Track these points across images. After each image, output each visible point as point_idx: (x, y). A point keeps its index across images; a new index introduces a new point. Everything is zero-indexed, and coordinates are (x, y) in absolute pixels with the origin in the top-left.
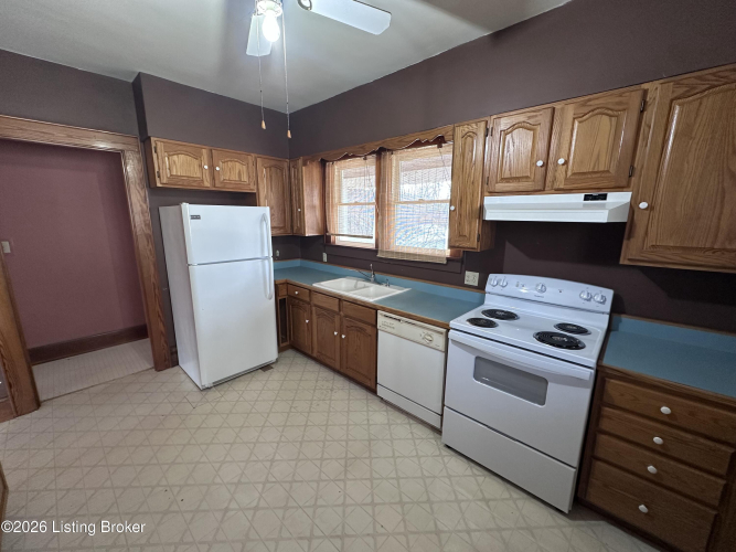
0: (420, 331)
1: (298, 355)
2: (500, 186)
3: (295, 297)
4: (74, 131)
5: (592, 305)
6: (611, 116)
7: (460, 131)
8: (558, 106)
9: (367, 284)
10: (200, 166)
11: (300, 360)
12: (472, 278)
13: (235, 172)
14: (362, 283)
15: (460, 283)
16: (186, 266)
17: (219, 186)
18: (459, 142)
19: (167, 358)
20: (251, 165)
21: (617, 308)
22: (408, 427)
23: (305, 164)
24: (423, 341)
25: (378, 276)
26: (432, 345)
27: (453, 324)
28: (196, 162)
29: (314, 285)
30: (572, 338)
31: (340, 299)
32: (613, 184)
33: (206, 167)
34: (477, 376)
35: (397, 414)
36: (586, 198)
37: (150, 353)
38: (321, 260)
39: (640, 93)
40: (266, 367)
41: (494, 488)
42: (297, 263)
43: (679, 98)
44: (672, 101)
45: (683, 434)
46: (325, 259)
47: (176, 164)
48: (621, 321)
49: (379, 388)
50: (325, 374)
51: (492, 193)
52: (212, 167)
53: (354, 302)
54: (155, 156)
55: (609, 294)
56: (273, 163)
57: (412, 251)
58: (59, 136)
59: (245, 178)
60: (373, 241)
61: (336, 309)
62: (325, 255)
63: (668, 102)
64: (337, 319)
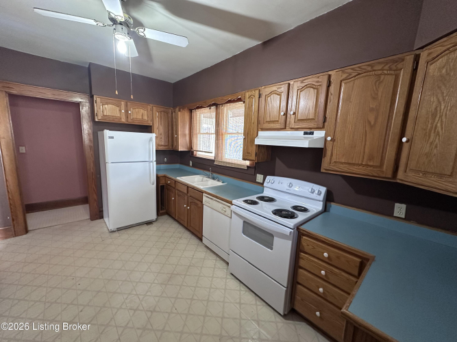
0: (221, 205)
1: (170, 218)
2: (266, 126)
3: (168, 185)
4: (56, 92)
5: (315, 196)
6: (314, 88)
7: (247, 95)
8: (292, 82)
9: (208, 179)
10: (120, 111)
11: (170, 221)
12: (259, 178)
13: (140, 114)
14: (205, 179)
15: (254, 181)
16: (105, 163)
17: (130, 122)
18: (247, 100)
19: (98, 213)
20: (149, 110)
21: (329, 198)
22: (214, 261)
23: (180, 111)
24: (222, 212)
25: (215, 175)
26: (226, 214)
27: (234, 202)
28: (118, 109)
29: (178, 178)
30: (294, 213)
31: (188, 187)
32: (315, 126)
33: (123, 111)
34: (244, 232)
35: (212, 254)
36: (305, 133)
37: (88, 211)
38: (189, 165)
39: (327, 76)
40: (149, 223)
41: (249, 297)
42: (177, 166)
43: (343, 80)
44: (341, 81)
45: (334, 269)
46: (191, 165)
47: (107, 109)
48: (331, 206)
49: (204, 238)
50: (181, 229)
51: (263, 130)
52: (127, 111)
53: (194, 188)
54: (95, 105)
55: (323, 190)
56: (162, 109)
57: (230, 161)
58: (49, 94)
59: (146, 118)
60: (213, 155)
61: (186, 192)
62: (191, 162)
63: (339, 81)
64: (186, 198)
